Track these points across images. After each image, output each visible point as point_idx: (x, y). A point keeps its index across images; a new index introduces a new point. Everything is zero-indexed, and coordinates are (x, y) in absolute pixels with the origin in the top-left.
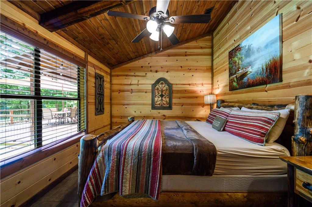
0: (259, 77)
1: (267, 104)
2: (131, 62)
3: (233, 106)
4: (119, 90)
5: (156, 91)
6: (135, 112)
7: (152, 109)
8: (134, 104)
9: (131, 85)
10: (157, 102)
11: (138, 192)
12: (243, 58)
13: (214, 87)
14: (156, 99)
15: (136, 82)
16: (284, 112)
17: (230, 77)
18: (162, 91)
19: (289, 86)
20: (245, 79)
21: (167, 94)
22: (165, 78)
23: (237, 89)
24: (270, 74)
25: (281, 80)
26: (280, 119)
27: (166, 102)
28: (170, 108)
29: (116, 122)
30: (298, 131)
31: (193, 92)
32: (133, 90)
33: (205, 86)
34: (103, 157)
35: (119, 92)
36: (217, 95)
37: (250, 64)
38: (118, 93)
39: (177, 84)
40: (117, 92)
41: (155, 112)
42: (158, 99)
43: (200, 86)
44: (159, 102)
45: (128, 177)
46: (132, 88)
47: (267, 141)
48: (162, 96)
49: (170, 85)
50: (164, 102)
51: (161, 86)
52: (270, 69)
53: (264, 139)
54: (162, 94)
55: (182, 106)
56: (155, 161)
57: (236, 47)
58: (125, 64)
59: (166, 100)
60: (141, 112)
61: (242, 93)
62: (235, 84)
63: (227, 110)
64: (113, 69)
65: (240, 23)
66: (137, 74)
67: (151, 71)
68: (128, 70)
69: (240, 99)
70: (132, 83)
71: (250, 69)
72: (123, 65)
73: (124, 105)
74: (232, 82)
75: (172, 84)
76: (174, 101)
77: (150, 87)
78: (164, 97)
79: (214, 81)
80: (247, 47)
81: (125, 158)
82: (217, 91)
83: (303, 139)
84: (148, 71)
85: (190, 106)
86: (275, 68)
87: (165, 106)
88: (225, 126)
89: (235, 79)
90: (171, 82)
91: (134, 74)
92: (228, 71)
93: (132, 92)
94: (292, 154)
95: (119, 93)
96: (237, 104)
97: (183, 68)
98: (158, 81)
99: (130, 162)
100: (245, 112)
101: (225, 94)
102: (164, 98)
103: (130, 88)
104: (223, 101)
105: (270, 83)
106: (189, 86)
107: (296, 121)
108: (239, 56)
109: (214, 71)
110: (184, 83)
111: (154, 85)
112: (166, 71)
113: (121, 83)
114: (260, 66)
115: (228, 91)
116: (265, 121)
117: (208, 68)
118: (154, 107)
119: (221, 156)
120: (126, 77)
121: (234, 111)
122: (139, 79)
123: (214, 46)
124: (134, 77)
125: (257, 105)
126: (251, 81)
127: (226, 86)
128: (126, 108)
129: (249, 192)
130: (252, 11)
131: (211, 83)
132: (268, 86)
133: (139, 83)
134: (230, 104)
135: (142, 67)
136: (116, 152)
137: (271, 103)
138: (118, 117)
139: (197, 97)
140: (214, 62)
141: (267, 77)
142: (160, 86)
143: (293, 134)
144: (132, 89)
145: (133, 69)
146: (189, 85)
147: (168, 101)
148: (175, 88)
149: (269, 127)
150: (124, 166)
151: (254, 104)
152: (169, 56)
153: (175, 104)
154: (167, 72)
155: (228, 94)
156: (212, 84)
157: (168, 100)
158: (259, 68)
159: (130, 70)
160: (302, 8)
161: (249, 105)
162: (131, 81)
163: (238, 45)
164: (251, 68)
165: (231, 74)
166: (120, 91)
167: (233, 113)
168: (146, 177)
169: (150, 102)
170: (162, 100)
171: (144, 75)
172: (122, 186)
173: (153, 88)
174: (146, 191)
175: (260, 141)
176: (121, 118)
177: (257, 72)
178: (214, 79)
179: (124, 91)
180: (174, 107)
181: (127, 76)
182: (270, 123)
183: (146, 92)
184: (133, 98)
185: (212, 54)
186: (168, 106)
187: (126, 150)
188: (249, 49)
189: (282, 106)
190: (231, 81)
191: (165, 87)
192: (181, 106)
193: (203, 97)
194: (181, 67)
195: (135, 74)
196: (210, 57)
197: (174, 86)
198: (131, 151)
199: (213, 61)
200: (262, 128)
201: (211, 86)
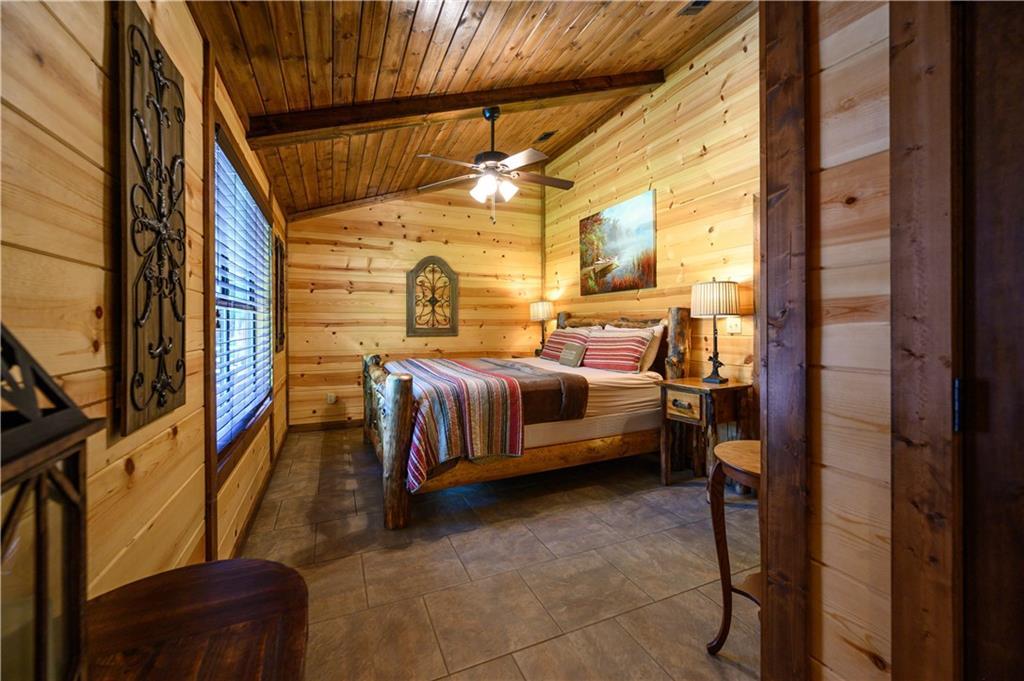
0: (629, 277)
1: (640, 318)
2: (349, 207)
3: (590, 325)
4: (313, 284)
5: (419, 289)
6: (361, 344)
7: (408, 336)
8: (358, 323)
9: (347, 269)
10: (420, 317)
11: (492, 451)
12: (606, 239)
13: (548, 285)
14: (419, 310)
15: (363, 263)
16: (658, 329)
17: (581, 268)
18: (433, 290)
19: (663, 294)
20: (609, 277)
21: (445, 297)
22: (440, 259)
23: (595, 293)
24: (643, 273)
25: (655, 286)
26: (654, 337)
27: (443, 318)
28: (453, 331)
29: (302, 375)
30: (670, 352)
31: (504, 294)
32: (355, 285)
33: (529, 281)
34: (431, 409)
35: (312, 287)
36: (555, 303)
37: (616, 253)
38: (309, 291)
39: (468, 275)
40: (306, 288)
41: (416, 343)
42: (423, 312)
43: (520, 280)
44: (427, 318)
45: (478, 431)
46: (353, 279)
47: (641, 370)
48: (433, 302)
49: (453, 277)
50: (439, 318)
51: (430, 276)
52: (643, 267)
53: (639, 365)
54: (433, 297)
55: (481, 326)
56: (514, 403)
57: (593, 216)
58: (331, 212)
59: (443, 312)
60: (377, 345)
61: (603, 300)
62: (591, 283)
63: (582, 331)
64: (293, 220)
65: (602, 172)
66: (366, 241)
67: (405, 237)
68: (341, 227)
69: (601, 312)
70: (351, 266)
71: (616, 261)
72: (325, 213)
73: (327, 325)
74: (587, 279)
75: (458, 274)
76: (463, 315)
77: (402, 279)
78: (439, 304)
79: (547, 272)
80: (611, 222)
81: (469, 404)
82: (555, 295)
83: (675, 360)
84: (397, 237)
85: (497, 328)
86: (649, 266)
87: (440, 327)
88: (584, 358)
89: (592, 275)
90: (455, 268)
91: (356, 241)
92: (577, 256)
93: (351, 287)
94: (665, 378)
95: (312, 291)
96: (597, 321)
97: (482, 237)
98: (423, 265)
99: (477, 409)
100: (611, 332)
101: (572, 301)
102: (440, 306)
103: (343, 278)
104: (569, 316)
105: (642, 287)
106: (494, 279)
107: (668, 339)
108: (599, 234)
109: (548, 250)
110: (485, 272)
111: (412, 275)
112: (444, 240)
113: (318, 263)
114: (631, 259)
115: (579, 296)
116: (638, 342)
117: (534, 241)
118: (412, 331)
119: (594, 390)
120: (335, 248)
121: (595, 332)
122: (371, 255)
123: (547, 196)
124: (358, 249)
125: (628, 321)
126: (617, 281)
127: (574, 285)
128: (334, 333)
129: (624, 435)
130: (619, 163)
131: (540, 274)
132: (641, 291)
133: (373, 265)
134: (585, 321)
135: (380, 224)
136: (452, 398)
137: (645, 318)
138: (308, 360)
139: (512, 306)
140: (547, 229)
141: (639, 277)
142: (426, 277)
143: (666, 356)
144: (351, 283)
145: (356, 228)
146: (496, 276)
147: (448, 315)
148: (463, 283)
149: (643, 349)
150: (470, 415)
151: (623, 319)
152: (450, 204)
153: (464, 321)
154: (446, 242)
155: (578, 301)
156: (543, 277)
157: (447, 312)
158: (628, 262)
159: (346, 228)
160: (675, 193)
161: (616, 322)
162: (349, 260)
163: (597, 214)
164: (619, 259)
165: (583, 265)
166: (315, 286)
167: (593, 334)
168: (502, 430)
169: (404, 317)
170: (433, 311)
171: (387, 245)
172: (472, 445)
173: (410, 282)
174: (503, 450)
175: (633, 369)
176: (319, 363)
177: (625, 268)
178: (547, 268)
179: (327, 286)
180: (462, 329)
181: (335, 244)
182: (643, 344)
183: (391, 292)
184: (357, 306)
185: (543, 212)
186: (448, 326)
187: (468, 392)
188: (614, 227)
189: (656, 321)
190: (584, 279)
191: (441, 281)
192: (478, 327)
193: (527, 306)
194: (479, 234)
195: (360, 242)
196: (538, 218)
197: (461, 278)
198: (476, 393)
199: (544, 226)
200: (636, 351)
201: (540, 281)
